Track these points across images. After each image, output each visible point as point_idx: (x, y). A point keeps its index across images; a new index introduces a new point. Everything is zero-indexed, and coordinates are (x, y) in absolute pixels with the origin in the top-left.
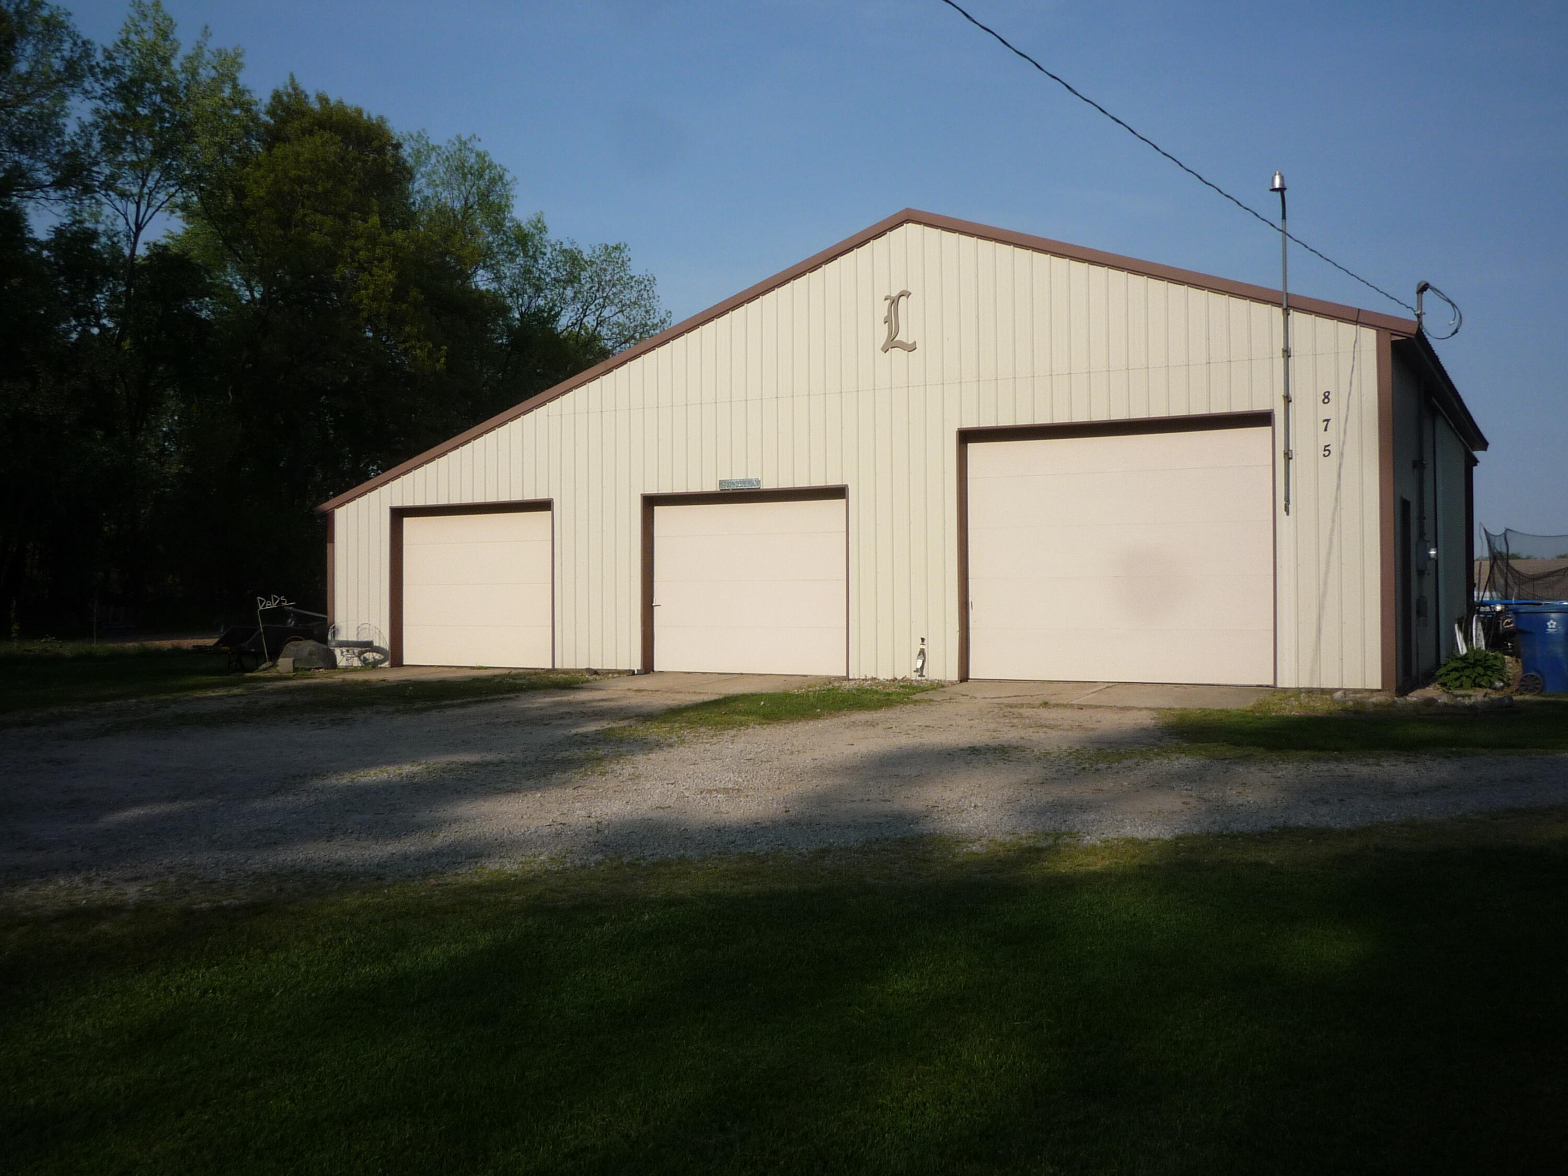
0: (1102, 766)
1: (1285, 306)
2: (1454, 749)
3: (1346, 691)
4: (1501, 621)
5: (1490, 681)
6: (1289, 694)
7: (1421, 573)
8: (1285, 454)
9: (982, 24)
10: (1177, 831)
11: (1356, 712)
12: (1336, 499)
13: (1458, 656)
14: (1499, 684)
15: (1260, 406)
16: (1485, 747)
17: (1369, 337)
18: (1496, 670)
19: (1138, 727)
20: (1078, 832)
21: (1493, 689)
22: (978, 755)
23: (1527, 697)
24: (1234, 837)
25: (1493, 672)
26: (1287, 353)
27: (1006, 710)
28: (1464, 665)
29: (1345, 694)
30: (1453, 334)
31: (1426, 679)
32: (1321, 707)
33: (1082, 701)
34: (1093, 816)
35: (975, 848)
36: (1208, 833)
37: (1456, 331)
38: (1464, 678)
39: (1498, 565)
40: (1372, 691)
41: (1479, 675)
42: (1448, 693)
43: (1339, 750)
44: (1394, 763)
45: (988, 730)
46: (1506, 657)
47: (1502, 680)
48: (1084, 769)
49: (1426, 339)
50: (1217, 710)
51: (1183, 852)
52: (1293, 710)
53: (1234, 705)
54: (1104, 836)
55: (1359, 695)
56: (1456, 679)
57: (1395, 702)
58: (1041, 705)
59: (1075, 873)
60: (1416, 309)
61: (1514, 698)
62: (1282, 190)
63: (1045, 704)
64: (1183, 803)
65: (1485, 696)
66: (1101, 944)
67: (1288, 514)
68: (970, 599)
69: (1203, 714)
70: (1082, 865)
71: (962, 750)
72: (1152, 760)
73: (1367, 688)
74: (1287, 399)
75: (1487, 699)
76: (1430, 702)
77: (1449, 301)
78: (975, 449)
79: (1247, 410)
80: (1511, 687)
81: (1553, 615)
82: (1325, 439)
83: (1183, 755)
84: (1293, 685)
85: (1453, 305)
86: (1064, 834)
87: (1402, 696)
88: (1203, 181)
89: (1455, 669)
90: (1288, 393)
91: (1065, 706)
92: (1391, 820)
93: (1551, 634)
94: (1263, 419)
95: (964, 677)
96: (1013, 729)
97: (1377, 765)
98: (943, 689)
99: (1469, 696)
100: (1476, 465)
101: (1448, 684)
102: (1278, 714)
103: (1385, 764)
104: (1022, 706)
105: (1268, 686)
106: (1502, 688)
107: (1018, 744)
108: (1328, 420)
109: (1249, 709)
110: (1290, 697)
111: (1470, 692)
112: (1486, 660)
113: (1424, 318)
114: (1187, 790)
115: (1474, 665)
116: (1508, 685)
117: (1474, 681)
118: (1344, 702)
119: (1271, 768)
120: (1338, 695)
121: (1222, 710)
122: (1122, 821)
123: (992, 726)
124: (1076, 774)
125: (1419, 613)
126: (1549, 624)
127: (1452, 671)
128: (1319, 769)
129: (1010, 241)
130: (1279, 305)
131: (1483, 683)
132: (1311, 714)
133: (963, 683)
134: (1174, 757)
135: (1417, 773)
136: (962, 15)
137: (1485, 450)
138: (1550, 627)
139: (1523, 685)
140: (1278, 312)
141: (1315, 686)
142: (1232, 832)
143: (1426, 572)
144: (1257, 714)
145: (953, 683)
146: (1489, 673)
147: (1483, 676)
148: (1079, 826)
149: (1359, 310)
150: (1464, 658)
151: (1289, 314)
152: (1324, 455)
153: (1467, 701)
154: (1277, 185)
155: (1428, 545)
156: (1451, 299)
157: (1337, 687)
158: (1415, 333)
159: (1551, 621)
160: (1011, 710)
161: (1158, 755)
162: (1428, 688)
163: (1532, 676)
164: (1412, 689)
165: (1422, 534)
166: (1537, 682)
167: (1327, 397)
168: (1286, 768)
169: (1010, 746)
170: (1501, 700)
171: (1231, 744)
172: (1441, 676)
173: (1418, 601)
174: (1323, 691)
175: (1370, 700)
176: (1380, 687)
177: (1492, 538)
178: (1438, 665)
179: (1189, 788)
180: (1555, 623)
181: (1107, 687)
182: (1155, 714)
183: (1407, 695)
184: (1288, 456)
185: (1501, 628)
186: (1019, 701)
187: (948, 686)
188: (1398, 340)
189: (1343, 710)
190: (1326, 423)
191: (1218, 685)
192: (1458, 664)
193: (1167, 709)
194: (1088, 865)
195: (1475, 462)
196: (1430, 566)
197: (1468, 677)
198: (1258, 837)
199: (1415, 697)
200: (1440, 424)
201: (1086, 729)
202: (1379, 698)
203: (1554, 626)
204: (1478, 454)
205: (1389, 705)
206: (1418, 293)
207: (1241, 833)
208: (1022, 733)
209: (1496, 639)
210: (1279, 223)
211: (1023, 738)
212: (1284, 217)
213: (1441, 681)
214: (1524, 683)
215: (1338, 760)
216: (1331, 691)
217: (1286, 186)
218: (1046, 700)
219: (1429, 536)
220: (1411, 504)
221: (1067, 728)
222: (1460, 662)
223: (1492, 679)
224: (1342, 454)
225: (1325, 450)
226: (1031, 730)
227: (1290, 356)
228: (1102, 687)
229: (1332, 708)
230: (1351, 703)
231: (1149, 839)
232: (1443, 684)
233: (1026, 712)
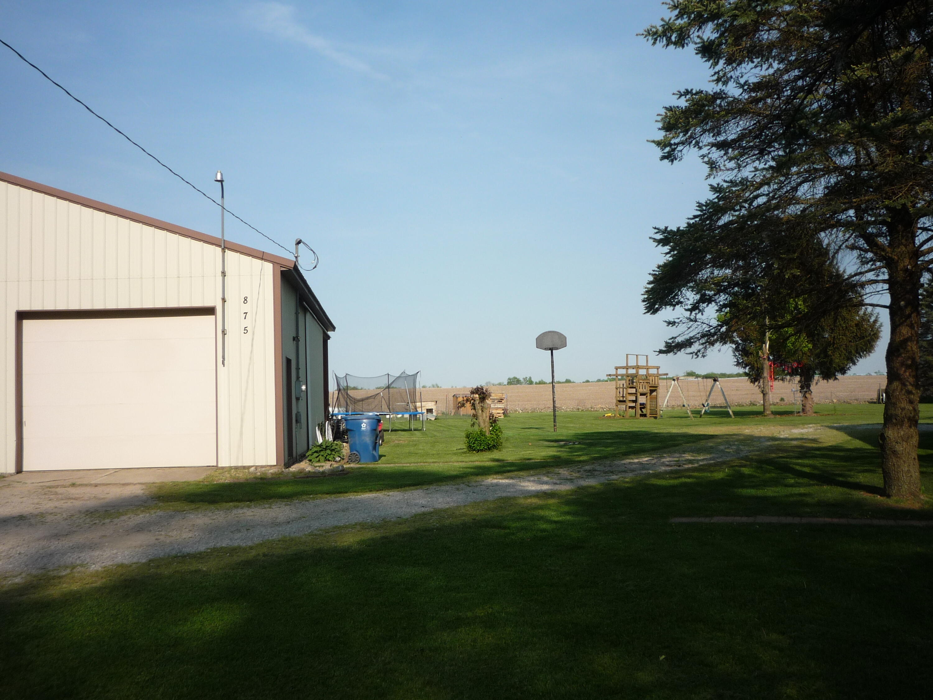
0: (107, 521)
1: (223, 247)
2: (311, 496)
3: (257, 467)
4: (341, 424)
5: (334, 457)
6: (225, 470)
7: (298, 399)
8: (222, 332)
9: (30, 63)
10: (150, 556)
11: (261, 479)
12: (250, 358)
13: (318, 445)
14: (338, 459)
15: (208, 304)
16: (327, 494)
17: (269, 267)
18: (337, 451)
19: (133, 495)
20: (87, 563)
21: (335, 462)
22: (24, 520)
23: (352, 465)
24: (184, 557)
25: (335, 452)
26: (224, 274)
27: (46, 490)
28: (321, 449)
29: (256, 468)
30: (314, 268)
31: (302, 457)
32: (241, 476)
33: (98, 481)
34: (98, 553)
35: (17, 580)
36: (169, 556)
37: (315, 267)
38: (320, 456)
39: (342, 393)
40: (271, 466)
41: (328, 454)
42: (311, 465)
43: (250, 501)
44: (279, 506)
45: (33, 504)
46: (344, 444)
47: (340, 457)
48: (95, 523)
49: (299, 270)
50: (182, 482)
51: (153, 568)
52: (226, 479)
53: (193, 478)
54: (104, 564)
55: (263, 469)
56: (317, 457)
57: (283, 472)
58: (70, 485)
59: (82, 589)
60: (295, 254)
61: (345, 466)
62: (221, 181)
63: (73, 485)
64: (156, 539)
65: (331, 466)
66: (96, 631)
67: (224, 366)
68: (24, 420)
69: (174, 485)
70: (87, 584)
71: (14, 518)
72: (139, 515)
73: (268, 464)
74: (224, 300)
75: (332, 468)
76: (301, 471)
77: (312, 250)
78: (27, 324)
79: (201, 305)
80: (344, 460)
81: (364, 421)
82: (245, 323)
83: (159, 510)
84: (227, 465)
85: (314, 252)
86: (77, 565)
87: (287, 468)
88: (173, 172)
89: (316, 452)
90: (224, 297)
91: (86, 485)
92: (273, 538)
93: (363, 431)
94: (209, 311)
95: (19, 470)
96: (50, 502)
97: (270, 508)
98: (4, 479)
99: (323, 466)
100: (329, 339)
101: (313, 460)
102: (218, 482)
103: (274, 507)
104: (57, 487)
105: (213, 466)
106: (340, 461)
107: (53, 511)
108: (246, 313)
109: (201, 480)
110: (226, 472)
111: (323, 464)
112: (332, 446)
113: (299, 258)
114: (159, 531)
115: (326, 449)
116: (343, 459)
117: (326, 458)
118: (256, 474)
119: (210, 514)
120: (252, 469)
121: (185, 482)
122: (116, 553)
123: (36, 501)
124: (90, 528)
125: (297, 421)
126: (362, 425)
127: (314, 453)
128: (238, 512)
129: (54, 194)
130: (220, 246)
131: (330, 459)
132: (236, 481)
133: (19, 474)
134: (152, 512)
135: (291, 511)
136: (17, 55)
137: (334, 331)
138: (363, 427)
139: (350, 459)
140: (219, 250)
141: (240, 465)
142: (183, 554)
143: (301, 398)
144: (206, 483)
145: (11, 475)
146: (333, 453)
147: (330, 455)
148: (88, 560)
149: (263, 252)
150: (321, 446)
151: (225, 252)
152: (244, 333)
153: (321, 470)
154: (219, 178)
155: (301, 383)
156: (313, 249)
157: (252, 465)
158: (293, 267)
159: (364, 424)
160: (50, 490)
161: (143, 511)
162: (302, 463)
163: (354, 454)
164: (293, 464)
165: (298, 378)
166: (357, 457)
167: (245, 300)
168: (219, 513)
169: (47, 513)
170: (338, 467)
171: (189, 502)
172: (309, 456)
173: (296, 414)
174: (244, 467)
175: (270, 471)
176: (275, 464)
177: (339, 379)
178: (308, 449)
179: (161, 530)
180: (365, 425)
181: (115, 472)
182: (144, 487)
183: (290, 467)
184: (224, 333)
185: (341, 428)
186: (56, 483)
187: (7, 477)
188: (284, 270)
189: (254, 478)
190: (245, 314)
191: (184, 467)
192: (318, 449)
193: (152, 483)
194: (92, 583)
195: (329, 337)
196: (303, 396)
197: (322, 456)
198: (198, 555)
199: (294, 468)
200: (308, 316)
201: (99, 499)
202: (274, 470)
203: (365, 427)
204: (330, 333)
205: (280, 474)
206: (296, 245)
207: (188, 554)
208: (57, 504)
209: (339, 435)
210: (219, 201)
211: (56, 507)
212: (223, 197)
213: (309, 458)
214: (350, 458)
215: (249, 507)
216: (249, 467)
217: (224, 179)
218: (74, 481)
219: (302, 378)
220: (292, 362)
221: (86, 499)
222: (318, 447)
223: (335, 456)
224: (253, 332)
225: (245, 330)
226: (63, 502)
227: (225, 276)
228: (112, 472)
229: (248, 477)
230: (259, 474)
231: (133, 564)
232: (310, 460)
233: (59, 490)
